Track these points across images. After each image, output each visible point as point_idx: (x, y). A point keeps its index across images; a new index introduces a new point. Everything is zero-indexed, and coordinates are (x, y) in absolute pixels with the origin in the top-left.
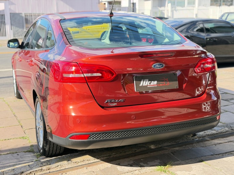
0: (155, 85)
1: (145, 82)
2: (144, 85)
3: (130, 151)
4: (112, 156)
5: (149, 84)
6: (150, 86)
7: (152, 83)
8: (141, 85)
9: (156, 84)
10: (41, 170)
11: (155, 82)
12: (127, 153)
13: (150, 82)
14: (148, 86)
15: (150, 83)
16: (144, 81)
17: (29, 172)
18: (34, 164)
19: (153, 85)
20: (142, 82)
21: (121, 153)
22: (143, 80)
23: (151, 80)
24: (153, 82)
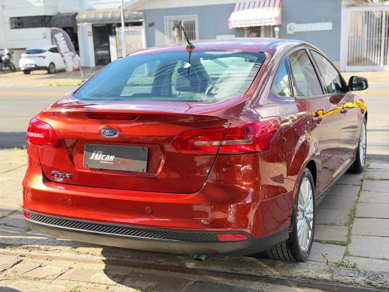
0: (111, 162)
1: (97, 155)
2: (96, 158)
3: (153, 260)
4: (124, 259)
5: (102, 159)
6: (104, 162)
7: (106, 158)
8: (92, 158)
9: (112, 160)
10: (39, 248)
11: (111, 157)
12: (147, 262)
13: (105, 155)
14: (101, 162)
15: (104, 158)
16: (96, 153)
17: (26, 246)
18: (47, 240)
19: (108, 161)
20: (94, 154)
21: (139, 259)
22: (95, 151)
23: (106, 153)
24: (109, 156)
